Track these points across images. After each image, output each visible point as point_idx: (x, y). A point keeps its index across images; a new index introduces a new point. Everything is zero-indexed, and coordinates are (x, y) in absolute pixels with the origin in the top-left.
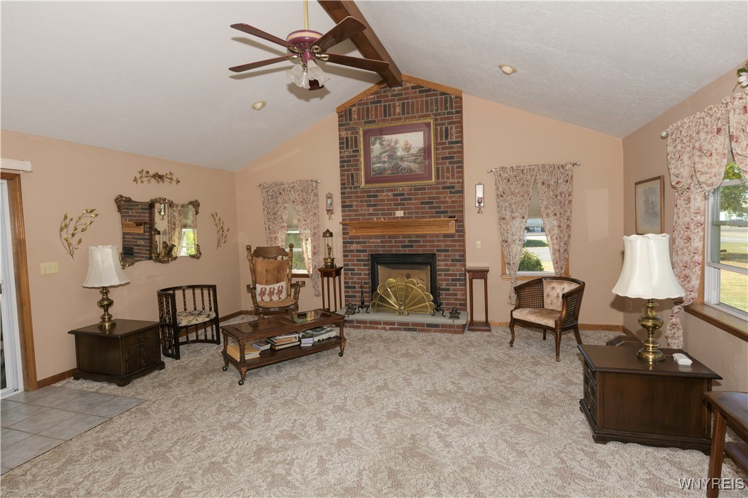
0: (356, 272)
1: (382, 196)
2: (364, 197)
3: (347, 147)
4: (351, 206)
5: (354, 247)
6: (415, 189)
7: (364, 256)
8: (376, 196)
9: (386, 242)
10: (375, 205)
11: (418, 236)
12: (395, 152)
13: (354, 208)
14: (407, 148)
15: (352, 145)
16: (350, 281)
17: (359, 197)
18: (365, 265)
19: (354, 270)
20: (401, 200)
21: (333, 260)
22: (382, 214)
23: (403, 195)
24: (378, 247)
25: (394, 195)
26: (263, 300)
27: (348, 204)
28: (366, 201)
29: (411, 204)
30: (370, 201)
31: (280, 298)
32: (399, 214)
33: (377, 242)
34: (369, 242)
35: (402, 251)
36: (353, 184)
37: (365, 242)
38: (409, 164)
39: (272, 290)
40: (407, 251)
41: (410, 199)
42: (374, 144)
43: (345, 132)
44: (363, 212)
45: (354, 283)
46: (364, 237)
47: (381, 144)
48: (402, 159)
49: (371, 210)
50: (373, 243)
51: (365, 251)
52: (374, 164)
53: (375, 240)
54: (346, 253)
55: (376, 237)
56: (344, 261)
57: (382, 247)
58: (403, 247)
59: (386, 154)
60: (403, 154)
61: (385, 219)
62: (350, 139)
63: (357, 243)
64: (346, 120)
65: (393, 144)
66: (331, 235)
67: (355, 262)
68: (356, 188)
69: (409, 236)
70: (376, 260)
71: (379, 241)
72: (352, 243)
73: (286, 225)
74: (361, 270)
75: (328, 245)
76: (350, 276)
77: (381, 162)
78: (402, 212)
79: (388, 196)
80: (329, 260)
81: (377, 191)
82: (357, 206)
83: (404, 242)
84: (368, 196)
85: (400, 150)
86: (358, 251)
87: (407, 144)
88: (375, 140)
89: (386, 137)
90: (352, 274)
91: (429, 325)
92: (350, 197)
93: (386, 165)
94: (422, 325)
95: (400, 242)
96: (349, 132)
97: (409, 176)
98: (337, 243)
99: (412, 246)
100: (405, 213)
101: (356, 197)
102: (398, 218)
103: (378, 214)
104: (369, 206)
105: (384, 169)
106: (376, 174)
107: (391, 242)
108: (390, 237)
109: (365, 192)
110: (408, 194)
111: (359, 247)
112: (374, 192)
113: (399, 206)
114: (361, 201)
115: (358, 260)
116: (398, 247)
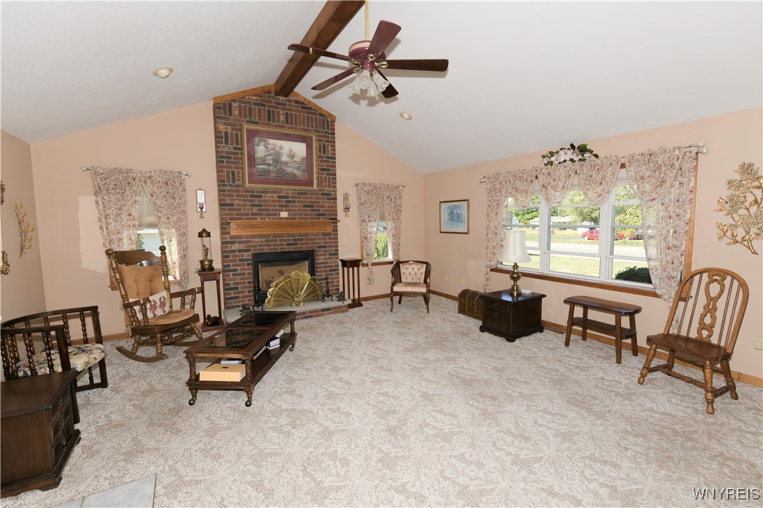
0: (239, 272)
1: (267, 197)
2: (247, 196)
3: (227, 142)
4: (232, 205)
5: (236, 247)
6: (299, 194)
7: (248, 255)
8: (261, 196)
9: (271, 241)
10: (259, 205)
11: (301, 235)
12: (280, 157)
13: (235, 207)
14: (292, 156)
15: (232, 141)
16: (232, 282)
17: (242, 196)
18: (248, 265)
19: (236, 270)
20: (286, 202)
21: (211, 262)
22: (267, 215)
23: (288, 197)
24: (263, 245)
25: (279, 197)
27: (228, 202)
28: (250, 201)
29: (295, 206)
30: (254, 201)
32: (284, 214)
33: (262, 242)
34: (253, 242)
35: (287, 248)
36: (234, 181)
37: (249, 242)
38: (293, 170)
40: (292, 248)
41: (294, 202)
42: (258, 145)
43: (225, 126)
44: (246, 211)
45: (237, 283)
46: (246, 237)
47: (266, 147)
48: (286, 163)
49: (255, 210)
50: (257, 242)
51: (249, 251)
52: (258, 164)
53: (259, 240)
54: (225, 255)
55: (261, 236)
56: (223, 262)
57: (267, 245)
58: (288, 245)
59: (271, 157)
60: (287, 160)
61: (269, 219)
62: (229, 135)
63: (239, 242)
64: (225, 114)
65: (277, 149)
66: (209, 235)
67: (238, 262)
68: (238, 186)
69: (294, 235)
70: (262, 259)
71: (264, 240)
72: (234, 243)
74: (245, 269)
75: (204, 246)
76: (231, 277)
77: (265, 164)
78: (287, 213)
79: (273, 197)
80: (206, 263)
81: (262, 192)
82: (239, 205)
83: (289, 240)
84: (251, 196)
85: (285, 156)
86: (240, 251)
87: (291, 152)
88: (260, 141)
89: (271, 141)
90: (234, 275)
91: (323, 310)
92: (231, 195)
93: (271, 168)
94: (317, 311)
95: (285, 240)
96: (228, 127)
97: (293, 181)
98: (215, 241)
99: (296, 244)
100: (289, 214)
101: (237, 196)
102: (283, 218)
103: (262, 214)
104: (252, 205)
105: (269, 171)
106: (260, 175)
107: (276, 241)
108: (275, 236)
109: (248, 191)
110: (292, 197)
111: (242, 247)
112: (258, 192)
113: (283, 207)
114: (244, 201)
115: (240, 260)
116: (283, 245)
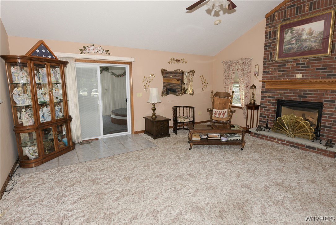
0: (267, 108)
1: (289, 65)
2: (276, 66)
3: (270, 37)
4: (268, 72)
5: (267, 95)
6: (313, 60)
7: (273, 100)
8: (285, 65)
9: (288, 93)
10: (283, 71)
11: (311, 91)
12: (301, 37)
13: (270, 73)
14: (311, 33)
15: (273, 36)
16: (263, 113)
17: (274, 66)
18: (273, 105)
19: (266, 107)
20: (302, 67)
21: (255, 101)
22: (287, 76)
23: (304, 64)
24: (283, 95)
25: (297, 64)
26: (215, 116)
27: (266, 70)
28: (278, 69)
29: (309, 70)
30: (280, 68)
31: (223, 117)
32: (299, 76)
33: (282, 93)
34: (277, 93)
35: (298, 99)
36: (271, 59)
37: (274, 93)
38: (310, 43)
39: (220, 112)
40: (302, 99)
41: (308, 67)
42: (286, 34)
43: (269, 29)
44: (275, 75)
45: (265, 114)
46: (274, 89)
47: (291, 33)
48: (306, 40)
49: (280, 74)
50: (279, 93)
51: (274, 97)
52: (285, 45)
53: (280, 92)
54: (263, 98)
55: (282, 90)
56: (261, 102)
57: (284, 96)
58: (299, 96)
59: (295, 38)
60: (307, 37)
61: (288, 79)
62: (272, 32)
63: (269, 92)
64: (271, 21)
65: (300, 32)
66: (255, 87)
67: (267, 103)
68: (272, 61)
69: (304, 90)
70: (281, 103)
71: (283, 92)
72: (267, 92)
73: (233, 81)
74: (270, 108)
75: (253, 93)
76: (263, 110)
77: (290, 44)
78: (302, 75)
79: (293, 65)
80: (253, 101)
81: (286, 62)
82: (272, 72)
83: (300, 93)
84: (279, 66)
85: (305, 35)
86: (270, 97)
87: (310, 31)
88: (288, 30)
89: (296, 28)
90: (265, 109)
91: (308, 147)
92: (268, 67)
93: (294, 46)
94: (303, 145)
95: (297, 93)
96: (272, 28)
97: (311, 51)
98: (258, 92)
99: (306, 97)
100: (303, 76)
101: (272, 66)
102: (298, 78)
103: (284, 76)
104: (279, 71)
105: (292, 48)
106: (286, 52)
107: (291, 93)
108: (291, 90)
109: (278, 63)
110: (307, 64)
111: (270, 95)
112: (283, 63)
113: (298, 71)
114: (275, 69)
115: (269, 102)
116: (296, 96)
